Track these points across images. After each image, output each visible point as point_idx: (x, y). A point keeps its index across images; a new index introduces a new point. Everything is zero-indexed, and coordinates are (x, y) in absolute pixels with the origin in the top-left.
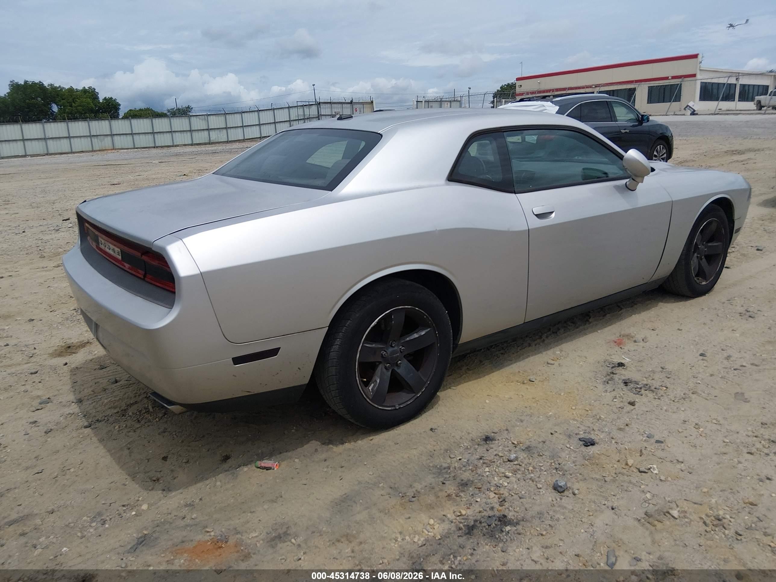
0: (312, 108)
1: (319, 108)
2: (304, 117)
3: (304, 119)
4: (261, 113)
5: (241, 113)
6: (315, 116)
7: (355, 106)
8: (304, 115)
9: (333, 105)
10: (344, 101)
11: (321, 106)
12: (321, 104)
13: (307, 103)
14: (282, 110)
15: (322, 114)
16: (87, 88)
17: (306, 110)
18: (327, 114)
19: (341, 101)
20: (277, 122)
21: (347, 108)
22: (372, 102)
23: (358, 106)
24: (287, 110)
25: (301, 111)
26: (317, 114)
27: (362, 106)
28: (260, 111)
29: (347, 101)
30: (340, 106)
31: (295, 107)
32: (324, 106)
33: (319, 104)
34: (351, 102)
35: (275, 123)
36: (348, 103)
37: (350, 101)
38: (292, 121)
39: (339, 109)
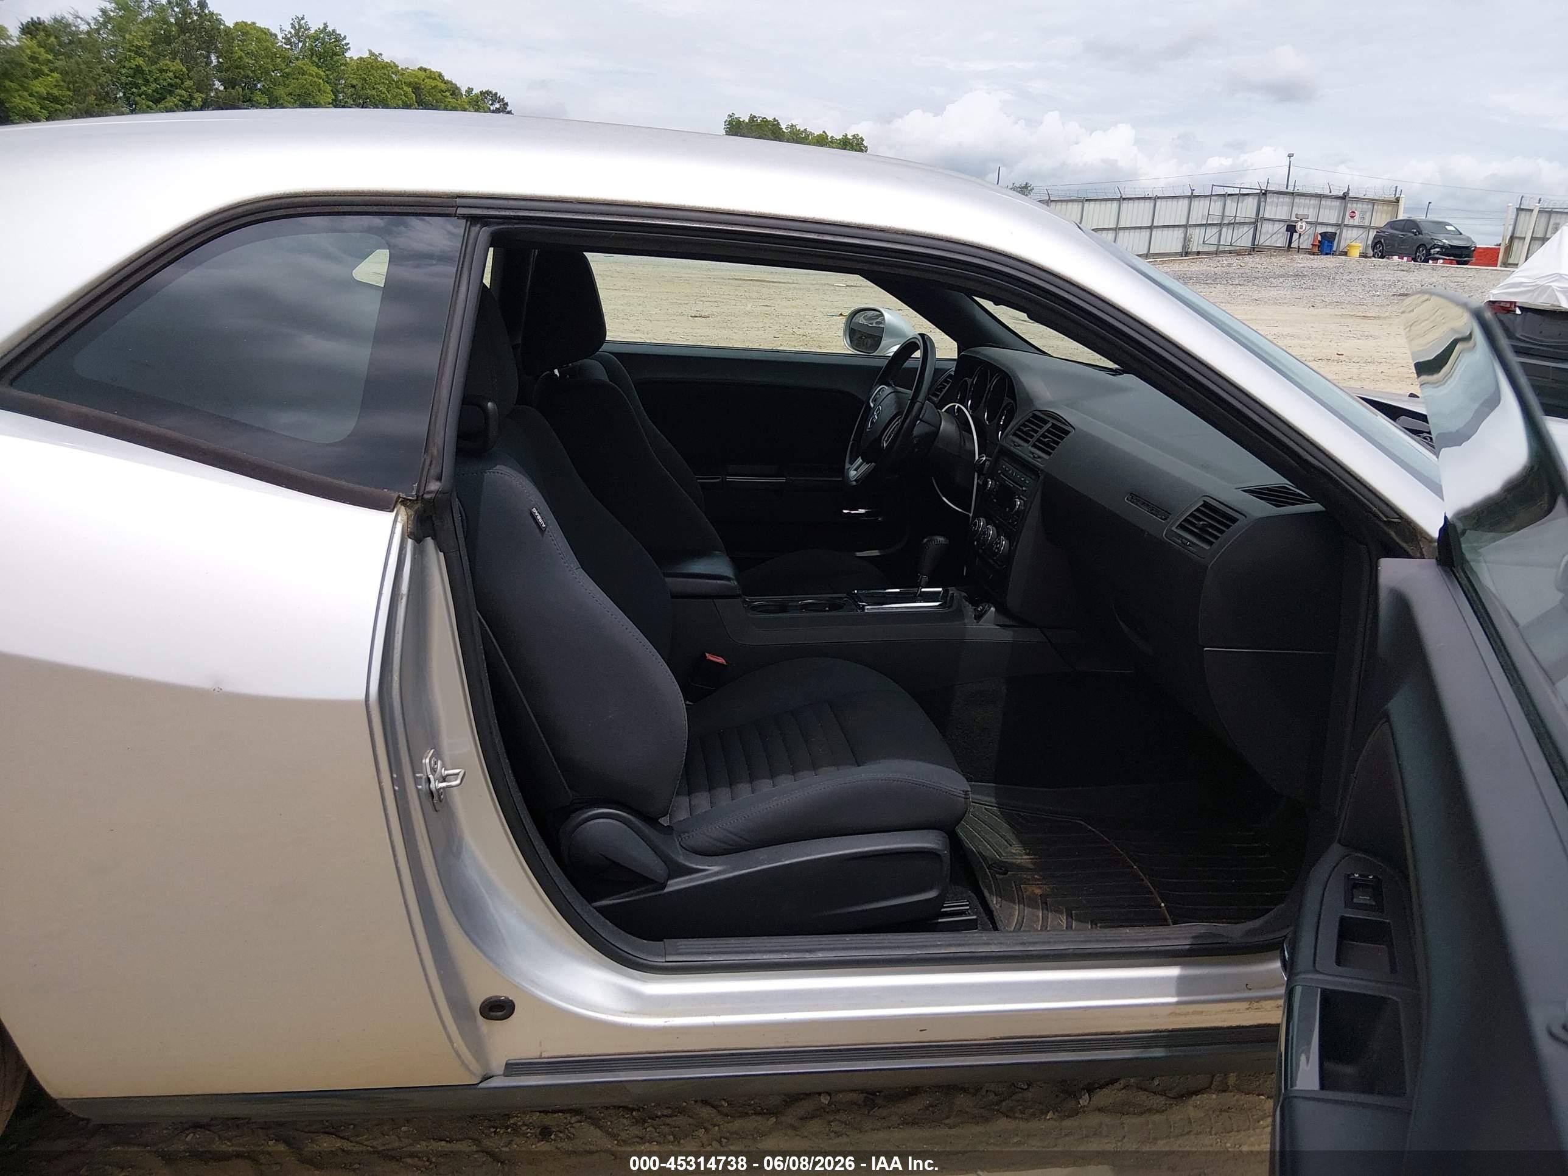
0: (1245, 202)
1: (1262, 204)
2: (1223, 219)
3: (1220, 224)
4: (1125, 204)
5: (1082, 201)
6: (1247, 220)
7: (1351, 206)
8: (1223, 216)
9: (1297, 200)
10: (1327, 192)
11: (1268, 200)
12: (1268, 195)
13: (1237, 191)
14: (1175, 201)
15: (1267, 216)
16: (849, 137)
17: (1230, 204)
18: (1278, 217)
19: (1319, 192)
20: (1157, 227)
21: (1330, 208)
22: (1398, 200)
23: (1360, 205)
24: (1186, 202)
25: (1216, 207)
26: (1254, 216)
27: (1370, 206)
28: (1124, 199)
29: (1333, 193)
30: (1313, 201)
31: (1206, 196)
32: (1275, 200)
33: (1265, 194)
34: (1344, 197)
35: (1151, 228)
36: (1337, 198)
37: (1341, 194)
38: (1191, 226)
39: (1311, 210)
